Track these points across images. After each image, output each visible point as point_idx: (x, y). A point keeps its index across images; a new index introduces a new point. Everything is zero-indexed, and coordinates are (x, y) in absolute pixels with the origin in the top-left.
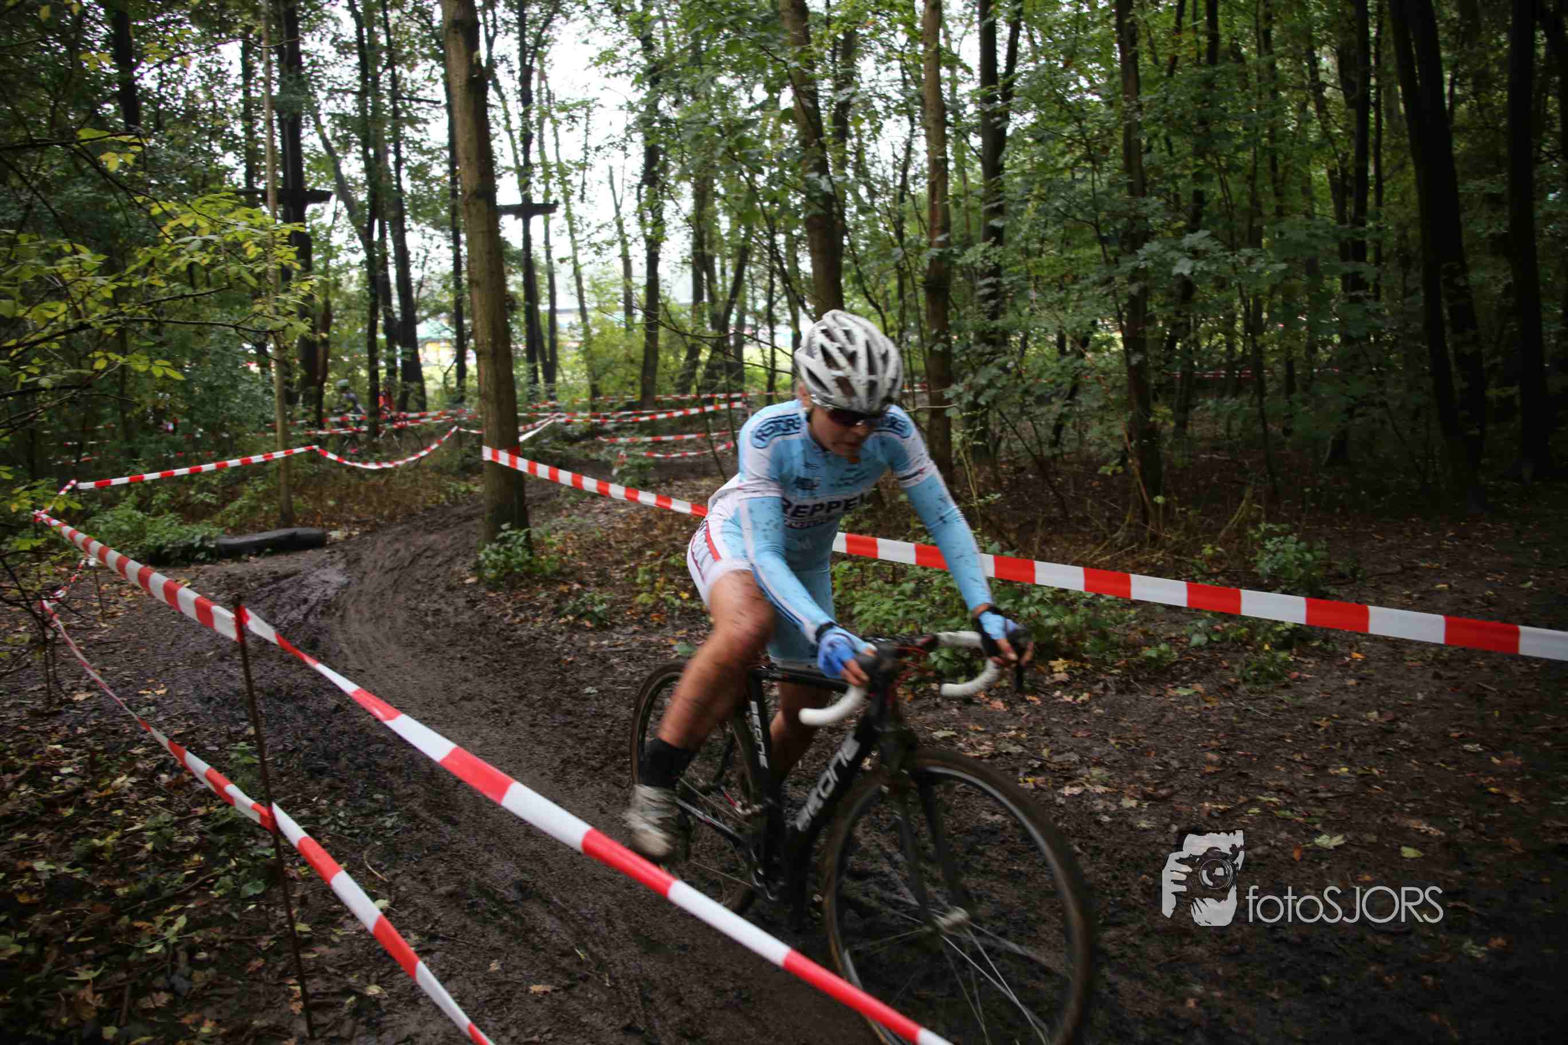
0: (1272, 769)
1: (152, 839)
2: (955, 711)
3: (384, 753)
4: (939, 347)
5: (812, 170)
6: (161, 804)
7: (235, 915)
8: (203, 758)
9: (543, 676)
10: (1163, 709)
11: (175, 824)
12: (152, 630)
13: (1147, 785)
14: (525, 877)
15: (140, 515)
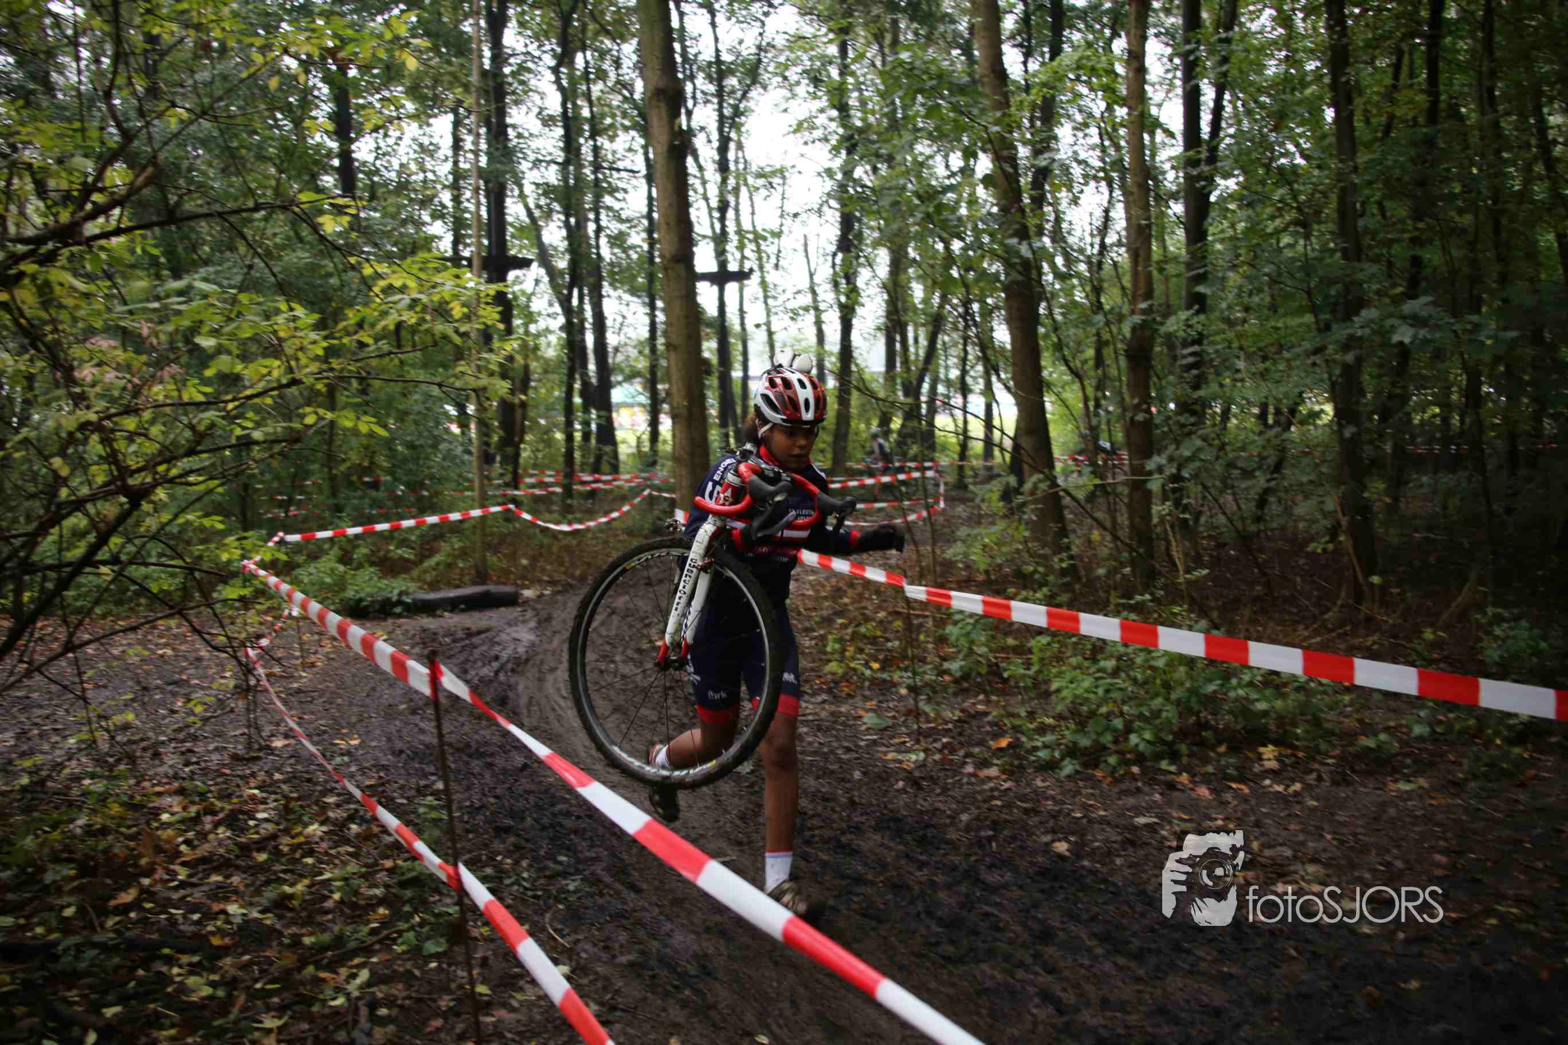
0: (1510, 876)
1: (339, 889)
2: (1157, 797)
3: (568, 814)
4: (1140, 417)
5: (1012, 236)
6: (349, 854)
7: (417, 973)
8: (391, 811)
10: (1383, 805)
11: (363, 876)
12: (348, 681)
15: (342, 568)
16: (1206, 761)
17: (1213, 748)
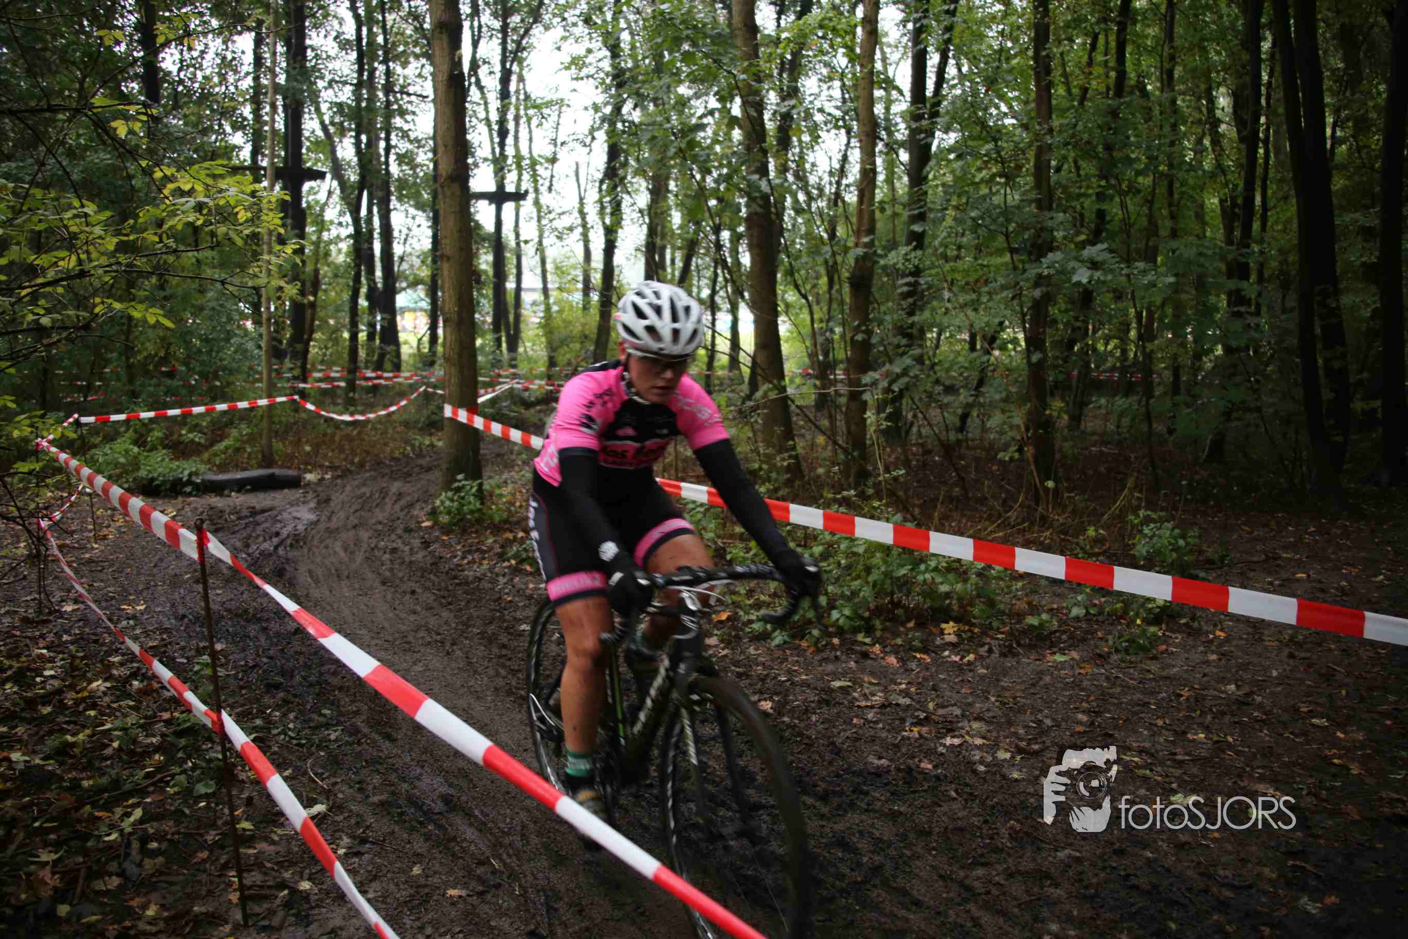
0: (1136, 732)
2: (852, 664)
3: (335, 674)
4: (859, 337)
5: (754, 172)
6: (130, 707)
7: (187, 811)
9: (485, 612)
10: (1041, 672)
11: (141, 726)
12: (138, 552)
13: (1021, 740)
14: (451, 791)
15: (136, 449)
16: (896, 634)
17: (903, 624)
